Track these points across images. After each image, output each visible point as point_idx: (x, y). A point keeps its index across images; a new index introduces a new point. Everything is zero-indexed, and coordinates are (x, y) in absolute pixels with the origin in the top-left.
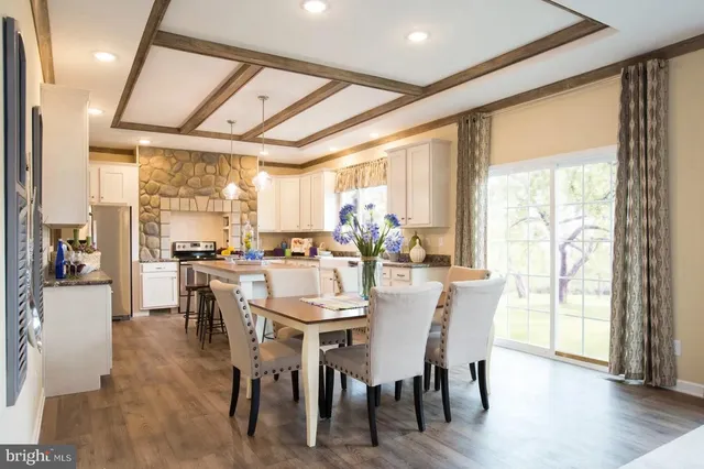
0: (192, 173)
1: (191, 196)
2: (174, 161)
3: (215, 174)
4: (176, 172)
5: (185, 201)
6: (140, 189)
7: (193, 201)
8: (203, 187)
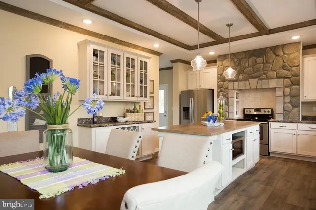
0: (247, 65)
1: (246, 80)
2: (235, 60)
3: (263, 63)
4: (237, 66)
5: (242, 83)
6: (218, 79)
7: (247, 82)
8: (255, 73)
